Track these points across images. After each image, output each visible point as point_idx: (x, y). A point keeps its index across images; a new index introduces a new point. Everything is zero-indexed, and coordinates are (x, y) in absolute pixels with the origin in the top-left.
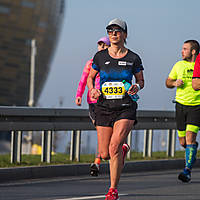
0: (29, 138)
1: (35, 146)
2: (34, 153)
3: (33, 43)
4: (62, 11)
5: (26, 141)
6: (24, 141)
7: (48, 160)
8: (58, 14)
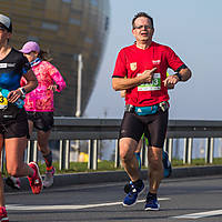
0: (77, 147)
1: (82, 154)
2: (81, 160)
3: (80, 58)
4: (106, 28)
5: (74, 150)
6: (71, 149)
7: (95, 167)
8: (103, 31)
